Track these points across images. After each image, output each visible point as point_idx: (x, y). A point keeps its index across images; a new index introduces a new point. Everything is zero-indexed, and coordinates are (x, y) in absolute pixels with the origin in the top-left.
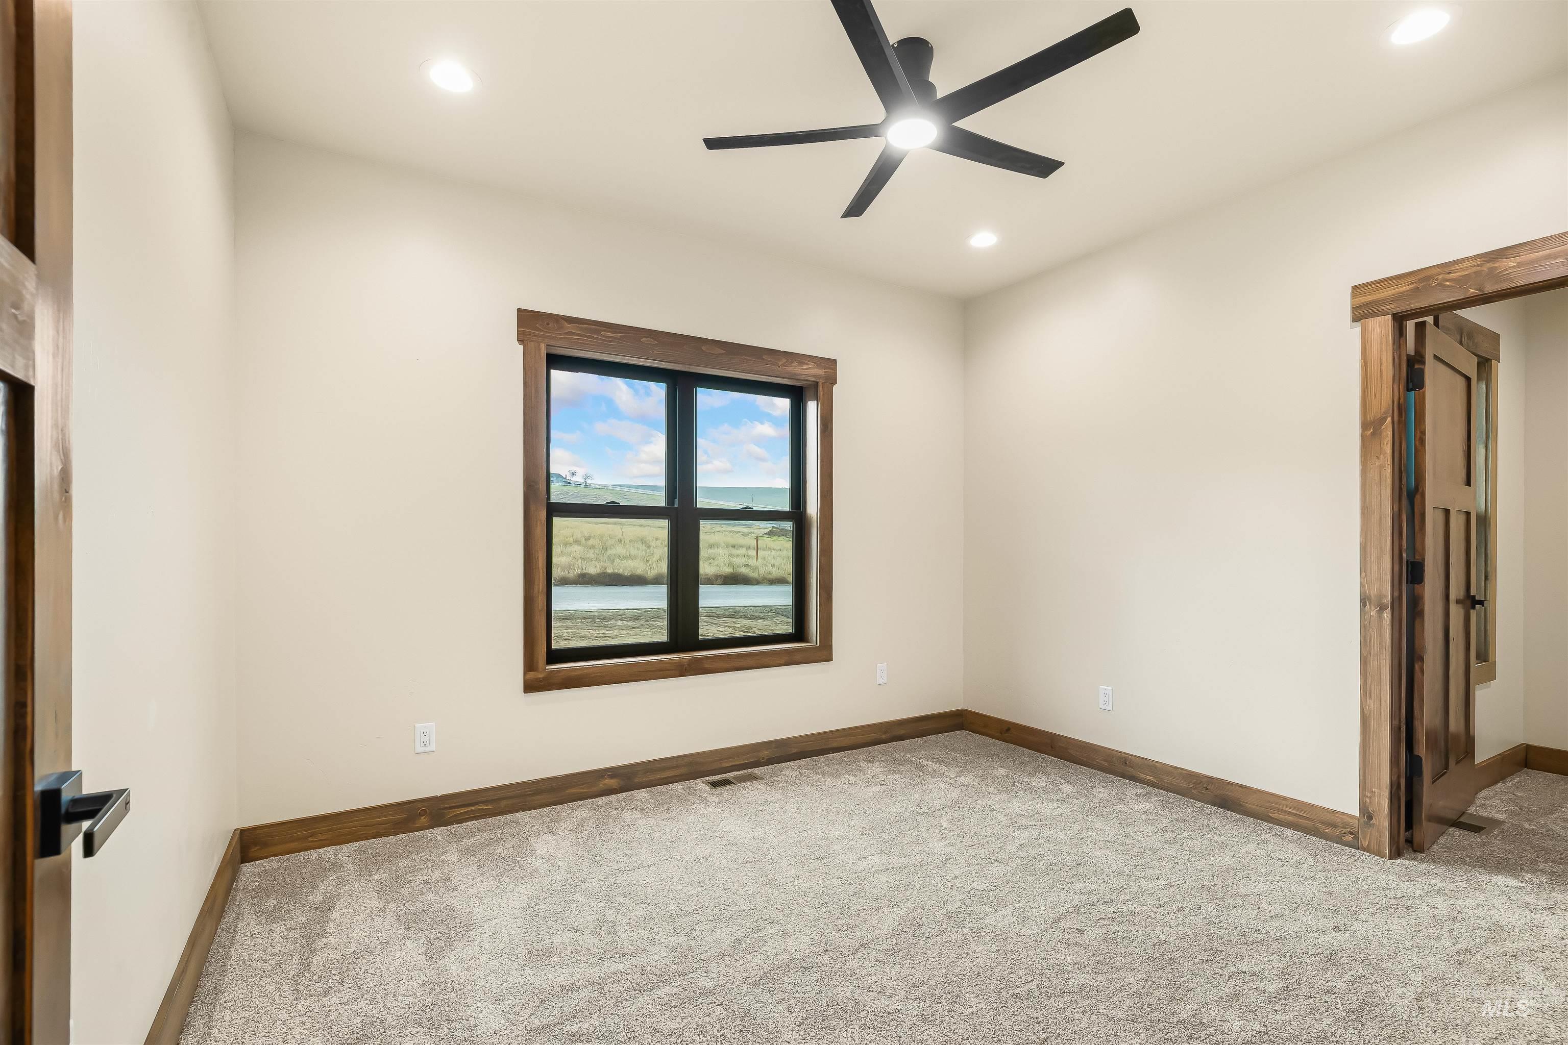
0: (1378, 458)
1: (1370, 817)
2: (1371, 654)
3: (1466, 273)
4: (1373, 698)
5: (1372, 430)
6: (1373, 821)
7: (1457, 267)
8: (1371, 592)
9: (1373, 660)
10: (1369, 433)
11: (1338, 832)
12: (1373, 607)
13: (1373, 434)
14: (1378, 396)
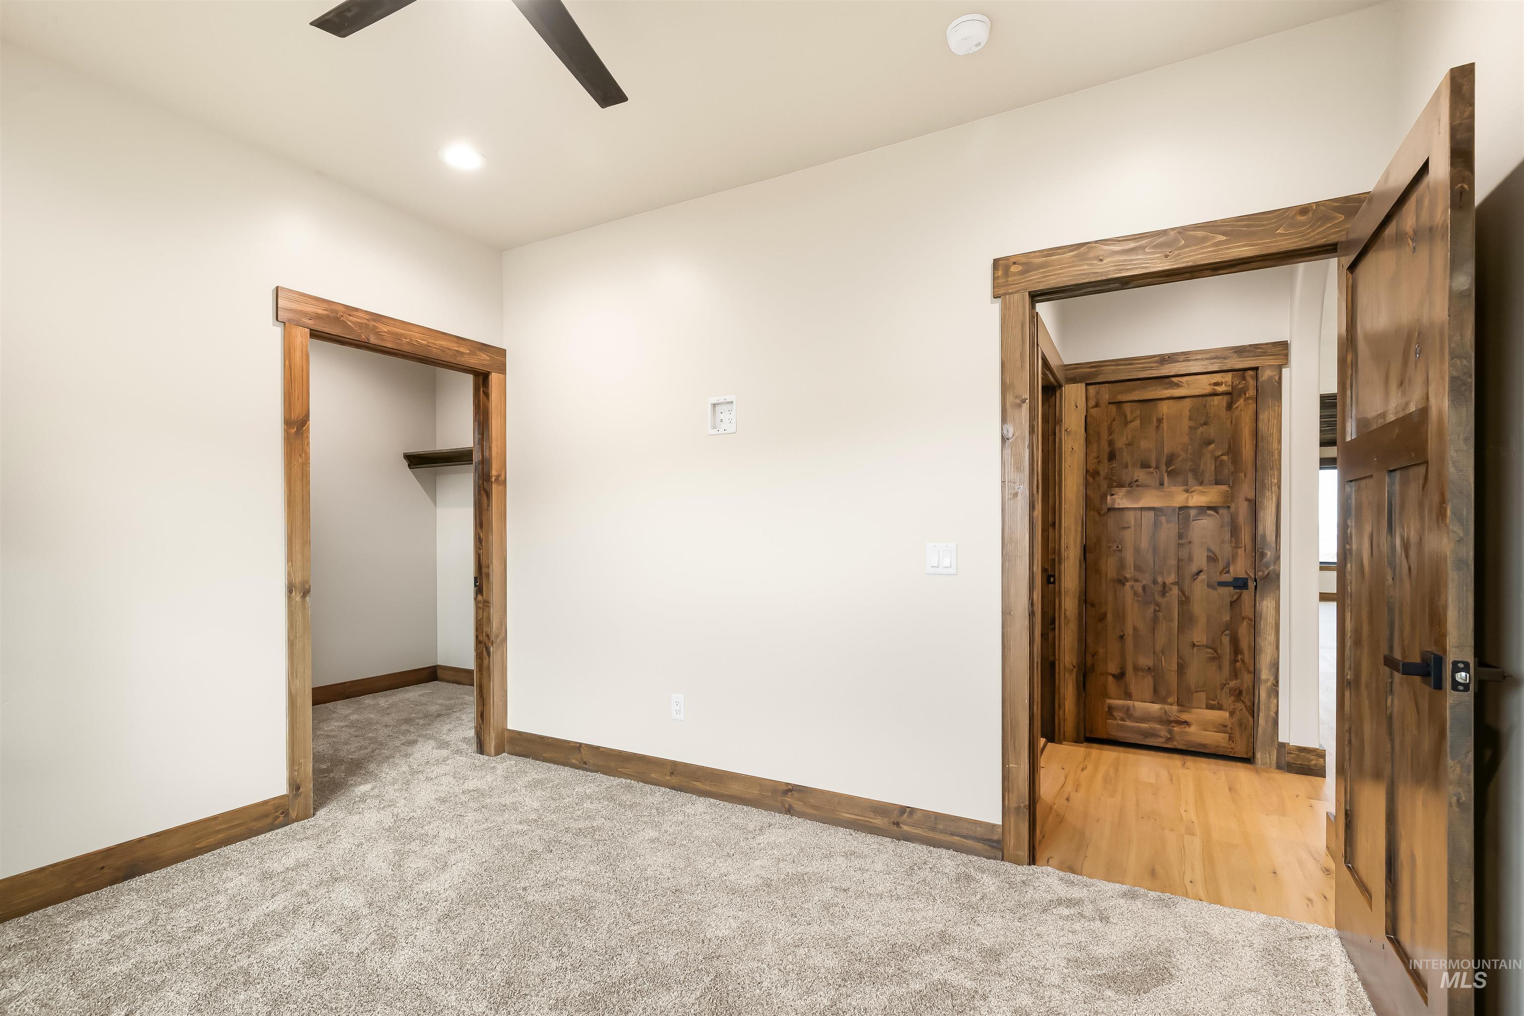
0: (300, 456)
1: (298, 788)
2: (296, 637)
3: (360, 321)
4: (299, 677)
5: (295, 429)
6: (301, 790)
7: (355, 313)
8: (297, 579)
9: (299, 642)
10: (293, 431)
11: (269, 820)
12: (298, 594)
13: (297, 433)
14: (300, 400)
